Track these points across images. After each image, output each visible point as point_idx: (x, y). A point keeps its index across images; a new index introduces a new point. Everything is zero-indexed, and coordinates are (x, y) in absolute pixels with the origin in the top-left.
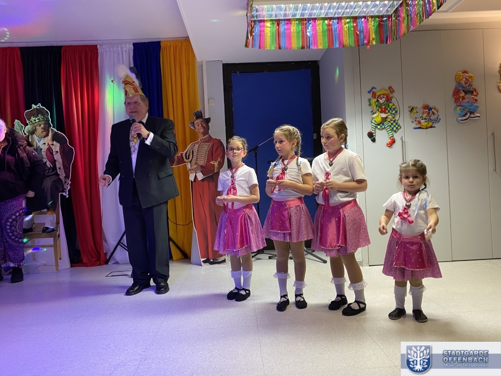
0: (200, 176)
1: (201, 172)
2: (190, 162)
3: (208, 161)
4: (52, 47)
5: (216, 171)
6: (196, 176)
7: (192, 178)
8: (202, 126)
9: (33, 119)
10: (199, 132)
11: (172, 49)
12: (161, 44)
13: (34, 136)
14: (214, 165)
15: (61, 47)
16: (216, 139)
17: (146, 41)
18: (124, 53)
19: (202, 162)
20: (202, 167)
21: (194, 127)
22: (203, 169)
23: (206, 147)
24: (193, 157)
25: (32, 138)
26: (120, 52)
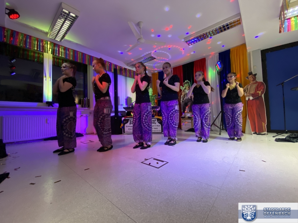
0: (251, 98)
1: (252, 96)
2: (246, 93)
3: (256, 91)
4: (191, 62)
5: (260, 95)
6: (249, 98)
7: (247, 99)
8: (252, 77)
9: (185, 85)
10: (251, 80)
11: (235, 50)
12: (231, 50)
13: (186, 90)
14: (259, 93)
15: (194, 61)
16: (260, 82)
17: (224, 51)
18: (215, 57)
19: (252, 92)
20: (252, 94)
21: (248, 79)
22: (253, 95)
23: (254, 86)
24: (247, 91)
25: (185, 91)
26: (214, 58)
